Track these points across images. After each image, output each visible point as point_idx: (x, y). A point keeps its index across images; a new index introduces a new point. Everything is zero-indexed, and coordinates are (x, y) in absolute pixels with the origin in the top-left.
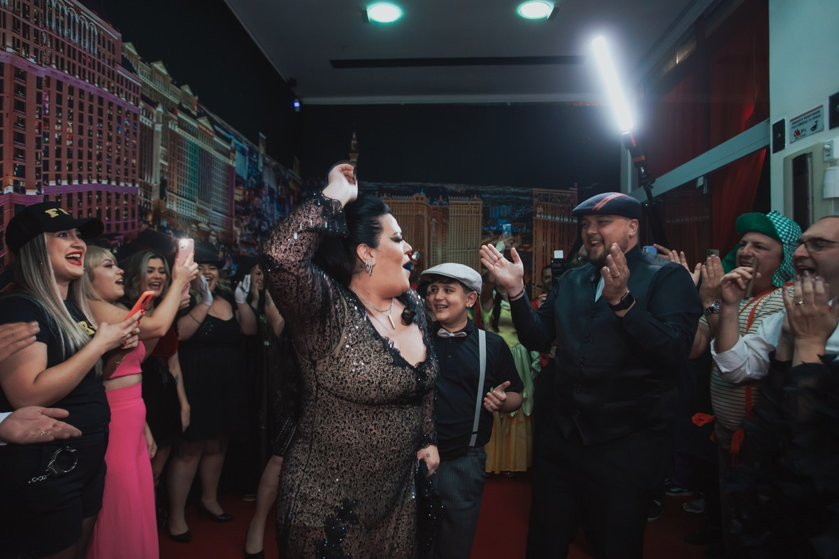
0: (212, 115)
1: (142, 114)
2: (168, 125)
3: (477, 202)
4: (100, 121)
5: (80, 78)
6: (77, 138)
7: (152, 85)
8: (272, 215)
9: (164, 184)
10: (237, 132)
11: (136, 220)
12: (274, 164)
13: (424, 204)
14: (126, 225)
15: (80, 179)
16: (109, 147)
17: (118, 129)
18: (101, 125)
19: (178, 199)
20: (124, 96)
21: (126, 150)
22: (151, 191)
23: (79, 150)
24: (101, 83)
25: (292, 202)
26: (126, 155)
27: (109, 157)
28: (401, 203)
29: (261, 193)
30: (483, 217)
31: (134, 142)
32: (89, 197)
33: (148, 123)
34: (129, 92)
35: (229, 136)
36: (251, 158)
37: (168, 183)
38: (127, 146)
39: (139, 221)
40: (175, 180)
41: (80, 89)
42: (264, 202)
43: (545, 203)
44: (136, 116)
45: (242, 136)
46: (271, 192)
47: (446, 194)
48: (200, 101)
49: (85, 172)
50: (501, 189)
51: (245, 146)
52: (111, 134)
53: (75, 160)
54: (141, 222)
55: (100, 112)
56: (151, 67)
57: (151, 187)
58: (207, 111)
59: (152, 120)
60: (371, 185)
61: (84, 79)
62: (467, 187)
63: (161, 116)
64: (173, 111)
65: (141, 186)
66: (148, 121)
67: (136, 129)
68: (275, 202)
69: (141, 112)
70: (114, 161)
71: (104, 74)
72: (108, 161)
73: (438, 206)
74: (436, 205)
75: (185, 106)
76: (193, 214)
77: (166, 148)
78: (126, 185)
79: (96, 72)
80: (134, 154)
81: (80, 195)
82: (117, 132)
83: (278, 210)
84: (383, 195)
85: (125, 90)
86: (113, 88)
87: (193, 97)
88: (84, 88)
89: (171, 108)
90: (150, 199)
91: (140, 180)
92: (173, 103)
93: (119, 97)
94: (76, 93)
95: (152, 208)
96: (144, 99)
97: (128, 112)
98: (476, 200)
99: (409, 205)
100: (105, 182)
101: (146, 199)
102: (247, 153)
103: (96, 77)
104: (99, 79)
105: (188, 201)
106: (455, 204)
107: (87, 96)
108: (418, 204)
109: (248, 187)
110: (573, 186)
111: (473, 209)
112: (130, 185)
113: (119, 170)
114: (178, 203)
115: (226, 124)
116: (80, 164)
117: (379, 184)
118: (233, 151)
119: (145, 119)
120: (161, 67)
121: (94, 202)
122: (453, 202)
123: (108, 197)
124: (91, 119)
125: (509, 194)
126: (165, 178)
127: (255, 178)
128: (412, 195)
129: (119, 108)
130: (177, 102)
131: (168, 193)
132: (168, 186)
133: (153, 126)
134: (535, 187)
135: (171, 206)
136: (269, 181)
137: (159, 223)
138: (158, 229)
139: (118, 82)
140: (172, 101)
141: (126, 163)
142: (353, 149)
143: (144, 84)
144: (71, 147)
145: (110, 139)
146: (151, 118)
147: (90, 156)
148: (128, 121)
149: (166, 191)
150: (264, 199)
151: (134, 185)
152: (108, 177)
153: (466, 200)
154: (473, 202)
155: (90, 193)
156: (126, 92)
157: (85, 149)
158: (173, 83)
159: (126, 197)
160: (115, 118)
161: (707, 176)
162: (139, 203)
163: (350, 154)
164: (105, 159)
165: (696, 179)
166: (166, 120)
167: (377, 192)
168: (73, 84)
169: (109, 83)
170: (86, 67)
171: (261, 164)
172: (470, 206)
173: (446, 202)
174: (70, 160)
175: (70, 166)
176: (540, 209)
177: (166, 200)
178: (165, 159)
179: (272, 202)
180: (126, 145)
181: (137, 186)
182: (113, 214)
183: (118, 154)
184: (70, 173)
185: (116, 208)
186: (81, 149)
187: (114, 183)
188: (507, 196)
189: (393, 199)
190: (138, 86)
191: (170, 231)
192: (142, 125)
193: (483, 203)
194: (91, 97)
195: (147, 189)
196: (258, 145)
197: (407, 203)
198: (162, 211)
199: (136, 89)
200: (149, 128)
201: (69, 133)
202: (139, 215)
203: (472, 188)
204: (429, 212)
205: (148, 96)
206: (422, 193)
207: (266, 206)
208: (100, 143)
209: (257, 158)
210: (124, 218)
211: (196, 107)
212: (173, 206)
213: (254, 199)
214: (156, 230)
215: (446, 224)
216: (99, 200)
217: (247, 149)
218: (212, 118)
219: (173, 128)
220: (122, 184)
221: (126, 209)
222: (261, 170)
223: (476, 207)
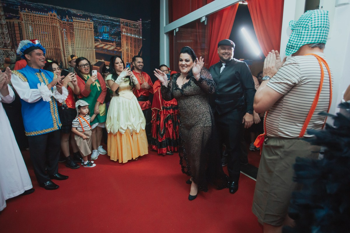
3: (90, 22)
13: (56, 19)
28: (40, 17)
30: (95, 31)
43: (127, 27)
47: (71, 15)
50: (103, 17)
62: (83, 13)
73: (66, 21)
74: (64, 21)
99: (45, 19)
106: (77, 22)
108: (52, 19)
110: (139, 20)
111: (88, 26)
122: (75, 20)
125: (108, 20)
128: (47, 13)
134: (121, 18)
153: (83, 20)
154: (88, 22)
161: (207, 16)
165: (202, 18)
167: (19, 6)
172: (86, 24)
173: (71, 20)
176: (124, 30)
189: (33, 13)
193: (94, 23)
197: (44, 17)
203: (86, 13)
204: (60, 25)
206: (54, 12)
215: (72, 33)
223: (90, 25)
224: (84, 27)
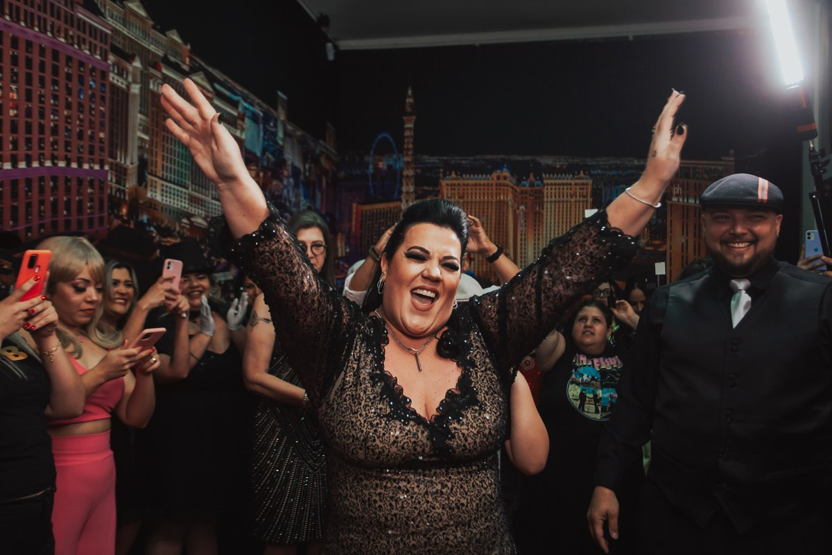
0: (210, 70)
1: (113, 72)
2: (149, 85)
3: (584, 181)
4: (55, 83)
5: (27, 26)
6: (24, 105)
7: (125, 32)
8: (297, 205)
9: (143, 166)
10: (246, 92)
11: (105, 214)
12: (299, 133)
13: (508, 186)
14: (91, 221)
15: (29, 160)
16: (68, 117)
17: (80, 91)
18: (56, 88)
19: (163, 185)
20: (87, 47)
21: (90, 120)
22: (125, 174)
23: (27, 122)
24: (55, 31)
25: (324, 185)
26: (91, 128)
27: (67, 130)
28: (476, 185)
29: (282, 173)
30: (594, 202)
31: (102, 109)
32: (40, 185)
33: (120, 82)
34: (94, 41)
35: (236, 98)
36: (267, 126)
37: (149, 164)
38: (93, 115)
39: (110, 215)
40: (159, 160)
41: (27, 41)
42: (285, 187)
43: (685, 181)
44: (104, 75)
45: (252, 97)
46: (296, 172)
47: (540, 171)
48: (193, 51)
49: (35, 152)
50: (618, 162)
51: (258, 110)
52: (70, 99)
53: (22, 135)
54: (112, 217)
55: (55, 71)
56: (124, 7)
57: (126, 170)
58: (203, 64)
59: (126, 79)
60: (435, 159)
61: (32, 28)
62: (570, 160)
63: (139, 74)
64: (156, 66)
65: (111, 168)
66: (121, 80)
67: (104, 92)
68: (301, 186)
69: (111, 68)
70: (75, 136)
71: (59, 18)
72: (65, 136)
74: (524, 186)
75: (172, 59)
76: (184, 205)
77: (147, 115)
78: (91, 168)
79: (48, 16)
80: (102, 124)
81: (29, 182)
82: (79, 97)
83: (305, 197)
84: (450, 174)
85: (89, 39)
86: (72, 37)
87: (184, 46)
88: (32, 39)
89: (152, 62)
90: (124, 186)
91: (110, 160)
92: (154, 55)
93: (81, 49)
94: (22, 45)
95: (127, 198)
96: (116, 51)
97: (93, 70)
98: (582, 178)
99: (486, 188)
100: (62, 164)
101: (118, 186)
102: (260, 120)
103: (49, 23)
104: (52, 26)
105: (176, 187)
106: (551, 184)
107: (36, 50)
108: (500, 185)
109: (263, 167)
110: (728, 156)
111: (578, 191)
112: (97, 167)
113: (82, 147)
114: (162, 190)
115: (230, 81)
116: (28, 141)
117: (445, 158)
118: (242, 117)
119: (116, 77)
120: (138, 7)
121: (48, 191)
122: (549, 181)
123: (66, 184)
124: (42, 80)
125: (631, 168)
126: (146, 156)
127: (273, 154)
128: (491, 173)
129: (81, 64)
130: (160, 53)
131: (150, 177)
132: (150, 168)
133: (128, 86)
135: (154, 194)
136: (292, 157)
137: (137, 217)
138: (135, 225)
139: (79, 29)
140: (153, 52)
141: (92, 137)
142: (409, 110)
143: (115, 31)
144: (16, 119)
145: (68, 106)
146: (125, 76)
147: (42, 129)
148: (94, 81)
149: (147, 174)
150: (285, 182)
151: (102, 167)
152: (66, 156)
153: (568, 179)
154: (578, 181)
155: (42, 179)
156: (90, 43)
157: (35, 121)
158: (154, 27)
159: (91, 184)
160: (75, 78)
162: (109, 191)
163: (405, 118)
164: (62, 133)
166: (145, 79)
167: (441, 170)
168: (17, 34)
169: (66, 31)
170: (35, 11)
171: (281, 134)
172: (573, 187)
173: (539, 182)
174: (15, 135)
175: (15, 144)
176: (678, 191)
177: (146, 187)
178: (145, 131)
179: (296, 186)
180: (91, 114)
181: (107, 168)
182: (74, 207)
183: (80, 126)
184: (14, 152)
185: (77, 198)
186: (29, 120)
187: (74, 165)
188: (628, 172)
189: (464, 179)
190: (106, 34)
191: (152, 229)
192: (113, 86)
193: (593, 182)
194: (42, 51)
195: (121, 172)
196: (276, 109)
197: (484, 185)
198: (141, 202)
199: (104, 37)
200: (122, 90)
201: (13, 99)
202: (110, 207)
203: (576, 161)
204: (515, 197)
205: (120, 46)
206: (505, 170)
207: (288, 191)
208: (55, 112)
209: (276, 126)
210: (89, 211)
211: (187, 60)
212: (156, 194)
213: (271, 183)
214: (132, 226)
215: (539, 213)
216: (55, 188)
217: (261, 114)
218: (211, 74)
219: (156, 89)
220: (86, 166)
221: (91, 200)
222: (281, 143)
223: (583, 189)
224: (569, 194)
